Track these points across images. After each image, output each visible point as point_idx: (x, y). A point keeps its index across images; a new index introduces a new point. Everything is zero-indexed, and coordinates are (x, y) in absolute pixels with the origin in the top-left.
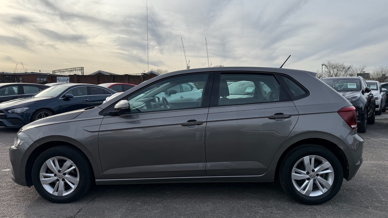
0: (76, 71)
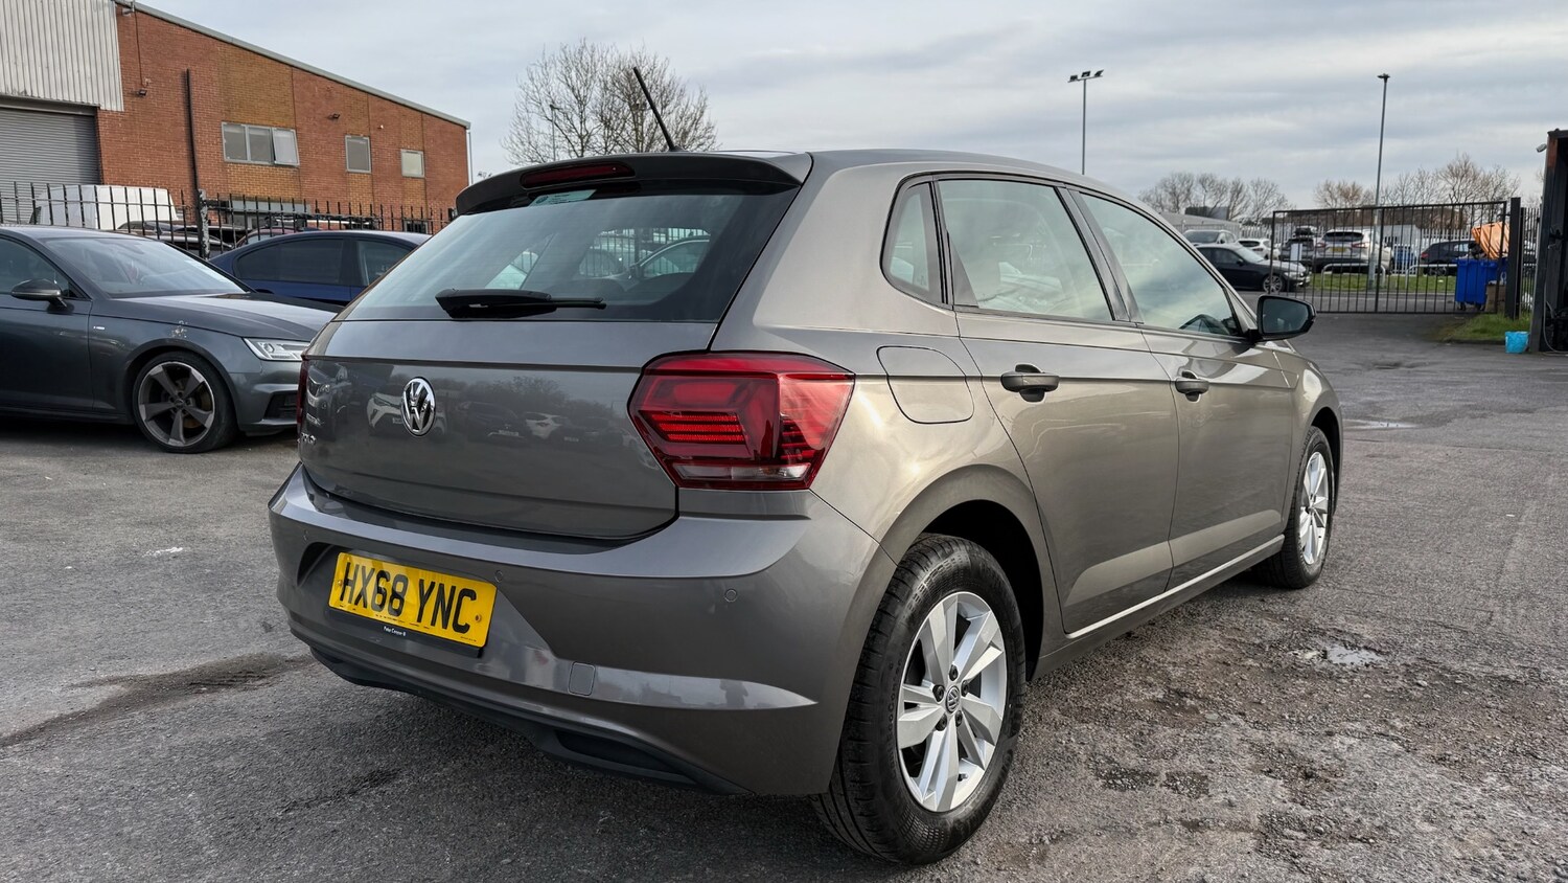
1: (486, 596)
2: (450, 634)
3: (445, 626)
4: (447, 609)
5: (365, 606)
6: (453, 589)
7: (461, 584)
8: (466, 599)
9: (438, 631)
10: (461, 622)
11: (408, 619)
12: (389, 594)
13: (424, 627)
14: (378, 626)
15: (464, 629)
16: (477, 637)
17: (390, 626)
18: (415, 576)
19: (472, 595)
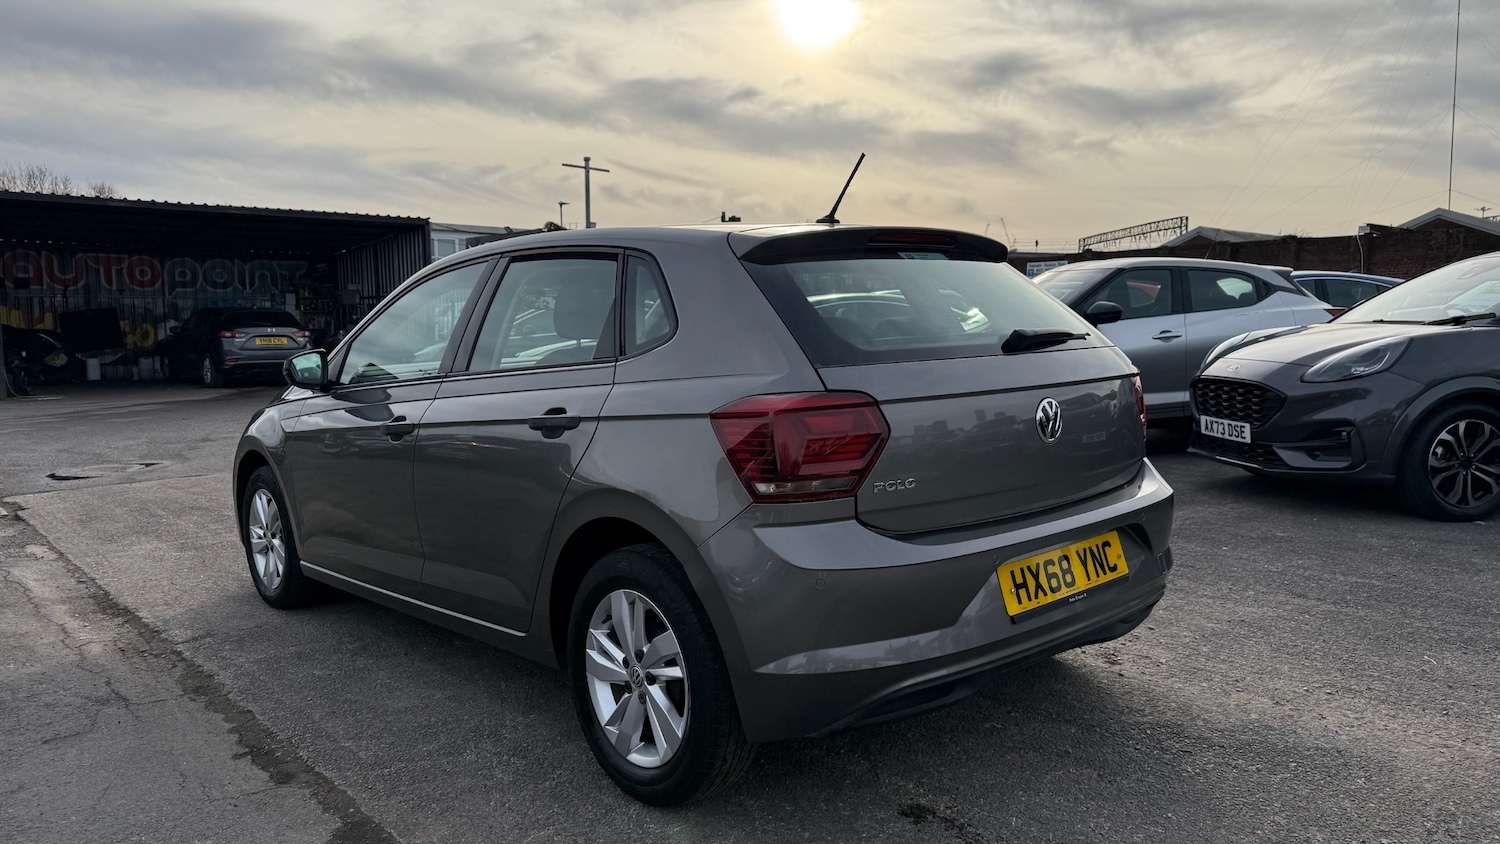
0: (1161, 233)
1: (1114, 538)
2: (1111, 576)
3: (1105, 573)
4: (1101, 564)
5: (1046, 594)
6: (1097, 545)
7: (1099, 540)
8: (1107, 548)
9: (1104, 579)
10: (1112, 565)
11: (1082, 584)
12: (1060, 574)
13: (1095, 581)
14: (1064, 601)
15: (1114, 569)
16: (1123, 569)
17: (1073, 596)
18: (1073, 549)
19: (1107, 544)
